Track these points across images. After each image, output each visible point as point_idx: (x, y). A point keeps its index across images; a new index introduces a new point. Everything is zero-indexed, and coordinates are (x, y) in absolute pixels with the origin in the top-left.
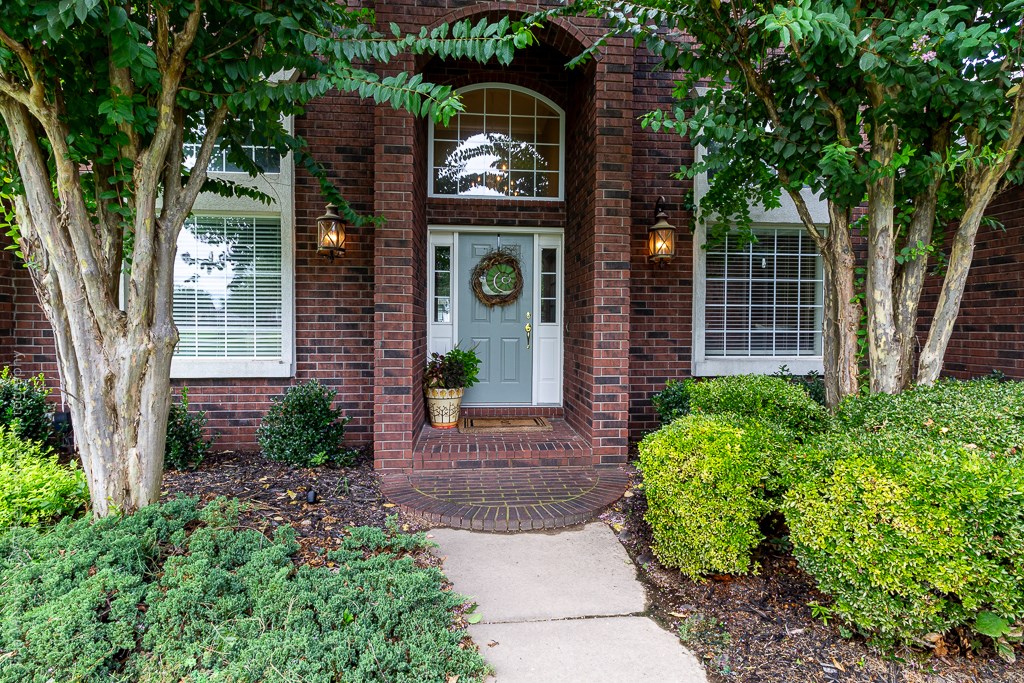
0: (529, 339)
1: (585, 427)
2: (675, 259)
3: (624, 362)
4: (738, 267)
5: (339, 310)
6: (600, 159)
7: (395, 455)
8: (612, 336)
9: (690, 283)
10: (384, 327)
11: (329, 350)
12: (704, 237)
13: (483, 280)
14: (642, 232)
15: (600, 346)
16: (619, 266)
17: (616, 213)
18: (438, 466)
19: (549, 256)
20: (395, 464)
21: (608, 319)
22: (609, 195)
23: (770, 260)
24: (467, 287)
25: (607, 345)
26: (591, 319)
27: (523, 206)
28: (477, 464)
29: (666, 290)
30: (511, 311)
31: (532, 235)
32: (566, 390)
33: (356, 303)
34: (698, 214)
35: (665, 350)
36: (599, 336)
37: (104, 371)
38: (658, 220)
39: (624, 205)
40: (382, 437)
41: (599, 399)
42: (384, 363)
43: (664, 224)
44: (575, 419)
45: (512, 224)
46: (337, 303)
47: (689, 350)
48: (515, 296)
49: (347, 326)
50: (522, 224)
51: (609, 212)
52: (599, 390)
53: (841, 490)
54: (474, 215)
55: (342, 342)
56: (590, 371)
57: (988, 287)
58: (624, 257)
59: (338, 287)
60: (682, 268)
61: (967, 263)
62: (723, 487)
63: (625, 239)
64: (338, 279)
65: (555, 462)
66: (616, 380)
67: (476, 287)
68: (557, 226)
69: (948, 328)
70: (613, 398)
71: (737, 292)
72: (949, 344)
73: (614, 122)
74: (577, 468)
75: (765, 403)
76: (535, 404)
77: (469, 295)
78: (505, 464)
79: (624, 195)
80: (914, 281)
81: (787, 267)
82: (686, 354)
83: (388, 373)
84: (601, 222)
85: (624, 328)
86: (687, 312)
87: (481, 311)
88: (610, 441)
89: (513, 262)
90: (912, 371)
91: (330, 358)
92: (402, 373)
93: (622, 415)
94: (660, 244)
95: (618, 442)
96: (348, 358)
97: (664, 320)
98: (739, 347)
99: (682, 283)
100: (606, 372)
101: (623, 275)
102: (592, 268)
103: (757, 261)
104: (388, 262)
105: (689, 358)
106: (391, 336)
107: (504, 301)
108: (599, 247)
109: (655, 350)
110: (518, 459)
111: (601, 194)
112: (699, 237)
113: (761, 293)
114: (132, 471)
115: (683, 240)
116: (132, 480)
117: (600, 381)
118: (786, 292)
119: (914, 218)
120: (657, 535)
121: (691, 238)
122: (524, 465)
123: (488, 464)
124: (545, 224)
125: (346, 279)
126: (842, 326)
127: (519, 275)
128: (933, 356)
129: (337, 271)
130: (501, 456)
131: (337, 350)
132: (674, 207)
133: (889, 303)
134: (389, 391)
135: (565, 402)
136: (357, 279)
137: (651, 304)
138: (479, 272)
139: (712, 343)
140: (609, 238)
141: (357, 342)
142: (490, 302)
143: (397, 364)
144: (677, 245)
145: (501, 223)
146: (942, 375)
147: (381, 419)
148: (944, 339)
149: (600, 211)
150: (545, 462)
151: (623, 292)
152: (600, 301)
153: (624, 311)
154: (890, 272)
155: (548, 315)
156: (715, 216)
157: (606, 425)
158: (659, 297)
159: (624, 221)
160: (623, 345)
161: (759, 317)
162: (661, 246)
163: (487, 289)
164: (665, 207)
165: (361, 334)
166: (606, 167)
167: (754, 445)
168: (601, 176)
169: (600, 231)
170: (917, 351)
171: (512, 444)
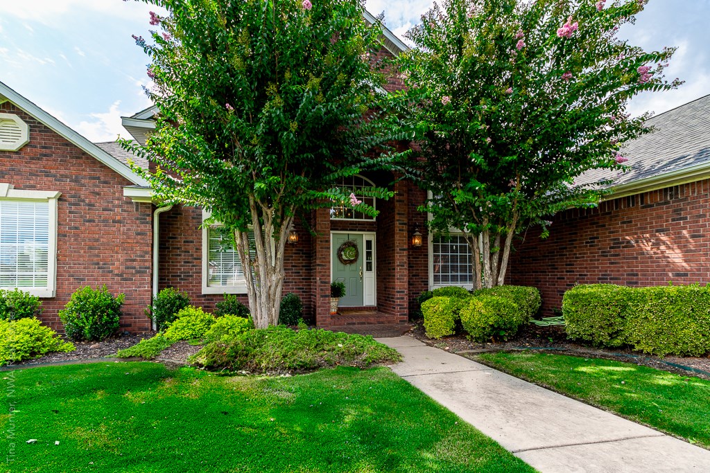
0: (362, 278)
1: (392, 311)
2: (422, 246)
3: (406, 285)
4: (445, 249)
5: (292, 266)
6: (396, 212)
7: (324, 320)
8: (402, 276)
9: (427, 255)
10: (320, 272)
11: (288, 282)
12: (432, 237)
13: (343, 253)
14: (411, 236)
15: (397, 279)
16: (404, 250)
17: (403, 230)
18: (340, 325)
19: (369, 243)
20: (324, 324)
21: (400, 269)
22: (400, 224)
23: (457, 246)
24: (336, 256)
25: (401, 279)
26: (394, 269)
27: (359, 223)
28: (354, 324)
29: (418, 258)
30: (353, 266)
31: (362, 235)
32: (378, 299)
33: (299, 263)
34: (430, 229)
35: (418, 282)
36: (397, 275)
37: (269, 285)
38: (415, 232)
39: (405, 227)
40: (319, 314)
41: (398, 299)
42: (320, 286)
43: (418, 233)
44: (385, 309)
45: (355, 230)
46: (292, 263)
47: (427, 281)
48: (355, 260)
49: (296, 273)
50: (359, 230)
51: (400, 230)
52: (398, 295)
53: (471, 307)
54: (340, 227)
55: (294, 279)
56: (394, 288)
57: (531, 257)
58: (406, 247)
59: (292, 257)
60: (424, 249)
61: (508, 253)
62: (445, 312)
63: (406, 240)
64: (292, 253)
65: (382, 323)
66: (404, 292)
67: (340, 256)
68: (373, 231)
69: (505, 271)
70: (403, 298)
71: (445, 259)
72: (505, 275)
73: (401, 197)
74: (390, 324)
75: (455, 293)
76: (364, 305)
77: (337, 259)
78: (364, 323)
79: (405, 224)
80: (496, 257)
81: (463, 249)
82: (426, 283)
83: (322, 290)
84: (397, 233)
85: (406, 272)
86: (427, 266)
87: (341, 266)
88: (402, 315)
89: (355, 246)
90: (496, 283)
91: (289, 286)
92: (327, 290)
93: (406, 305)
94: (416, 241)
95: (405, 315)
96: (296, 285)
97: (418, 270)
98: (446, 280)
99: (424, 255)
100: (400, 289)
101: (405, 253)
102: (394, 250)
103: (452, 246)
104: (322, 248)
105: (427, 284)
106: (323, 276)
107: (351, 262)
108: (397, 243)
109: (415, 282)
110: (369, 321)
111: (397, 223)
112: (430, 238)
113: (454, 259)
114: (274, 315)
115: (425, 239)
116: (274, 318)
117: (398, 292)
118: (463, 259)
119: (495, 239)
120: (427, 330)
121: (427, 238)
122: (371, 323)
123: (358, 324)
124: (368, 231)
125: (295, 253)
126: (477, 271)
127: (357, 251)
128: (501, 279)
129: (292, 250)
130: (363, 320)
131: (292, 282)
132: (421, 226)
133: (488, 264)
134: (322, 296)
135: (378, 304)
136: (299, 254)
137: (413, 264)
138: (340, 250)
139: (436, 279)
140: (400, 240)
141: (300, 279)
142: (345, 262)
143: (325, 286)
144: (423, 241)
145: (351, 230)
146: (504, 284)
147: (319, 307)
148: (504, 274)
149: (397, 230)
150: (379, 323)
151: (405, 259)
152: (397, 263)
153: (406, 266)
154: (488, 255)
155: (369, 268)
156: (436, 230)
157: (400, 309)
158: (416, 261)
159: (405, 233)
160: (406, 279)
161: (454, 268)
162: (417, 241)
163: (344, 257)
164: (418, 226)
165: (301, 276)
166: (399, 214)
167: (453, 301)
168: (397, 217)
169: (397, 237)
170: (497, 278)
171: (366, 317)
